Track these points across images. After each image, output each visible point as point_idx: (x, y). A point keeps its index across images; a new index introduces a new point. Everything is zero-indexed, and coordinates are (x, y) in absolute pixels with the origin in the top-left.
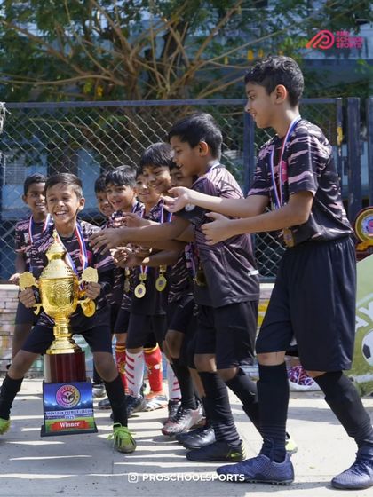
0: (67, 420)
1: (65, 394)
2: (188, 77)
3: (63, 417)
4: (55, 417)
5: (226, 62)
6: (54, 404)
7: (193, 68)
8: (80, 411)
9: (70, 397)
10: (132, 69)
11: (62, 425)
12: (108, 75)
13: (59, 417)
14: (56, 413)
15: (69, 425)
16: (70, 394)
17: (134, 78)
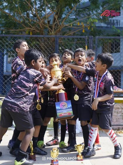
0: (64, 113)
1: (63, 105)
2: (59, 30)
3: (63, 112)
4: (60, 112)
5: (71, 25)
6: (59, 108)
7: (61, 27)
8: (68, 110)
9: (64, 106)
10: (41, 27)
11: (63, 115)
12: (34, 29)
13: (62, 112)
14: (60, 111)
15: (65, 114)
16: (64, 105)
17: (42, 30)
